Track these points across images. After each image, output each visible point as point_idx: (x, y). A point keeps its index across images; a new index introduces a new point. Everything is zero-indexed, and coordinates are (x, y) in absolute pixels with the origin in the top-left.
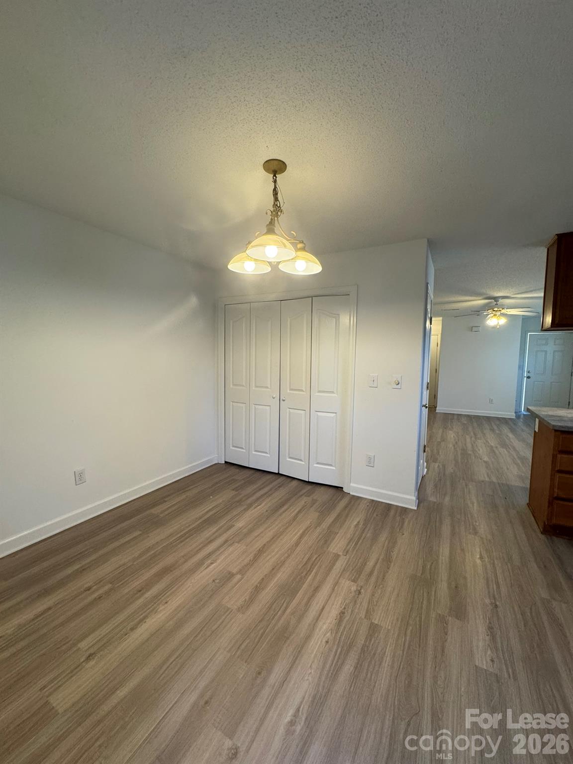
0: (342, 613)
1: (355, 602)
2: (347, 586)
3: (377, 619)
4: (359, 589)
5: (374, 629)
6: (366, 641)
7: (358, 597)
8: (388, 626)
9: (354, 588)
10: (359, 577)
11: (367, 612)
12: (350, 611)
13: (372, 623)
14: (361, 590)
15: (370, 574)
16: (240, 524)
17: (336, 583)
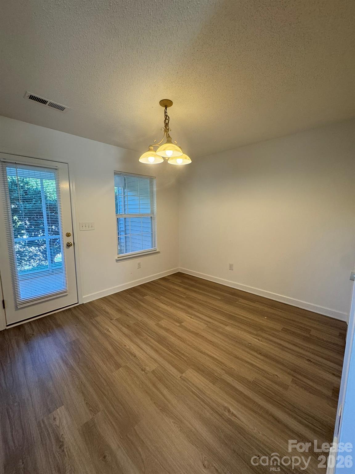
0: (135, 356)
1: (138, 365)
2: (151, 366)
3: (121, 370)
4: (146, 371)
5: (118, 366)
6: (115, 359)
7: (140, 367)
8: (114, 373)
9: (148, 369)
10: (155, 376)
11: (128, 367)
12: (134, 360)
13: (121, 367)
14: (145, 372)
15: (154, 385)
16: (228, 328)
17: (155, 361)
